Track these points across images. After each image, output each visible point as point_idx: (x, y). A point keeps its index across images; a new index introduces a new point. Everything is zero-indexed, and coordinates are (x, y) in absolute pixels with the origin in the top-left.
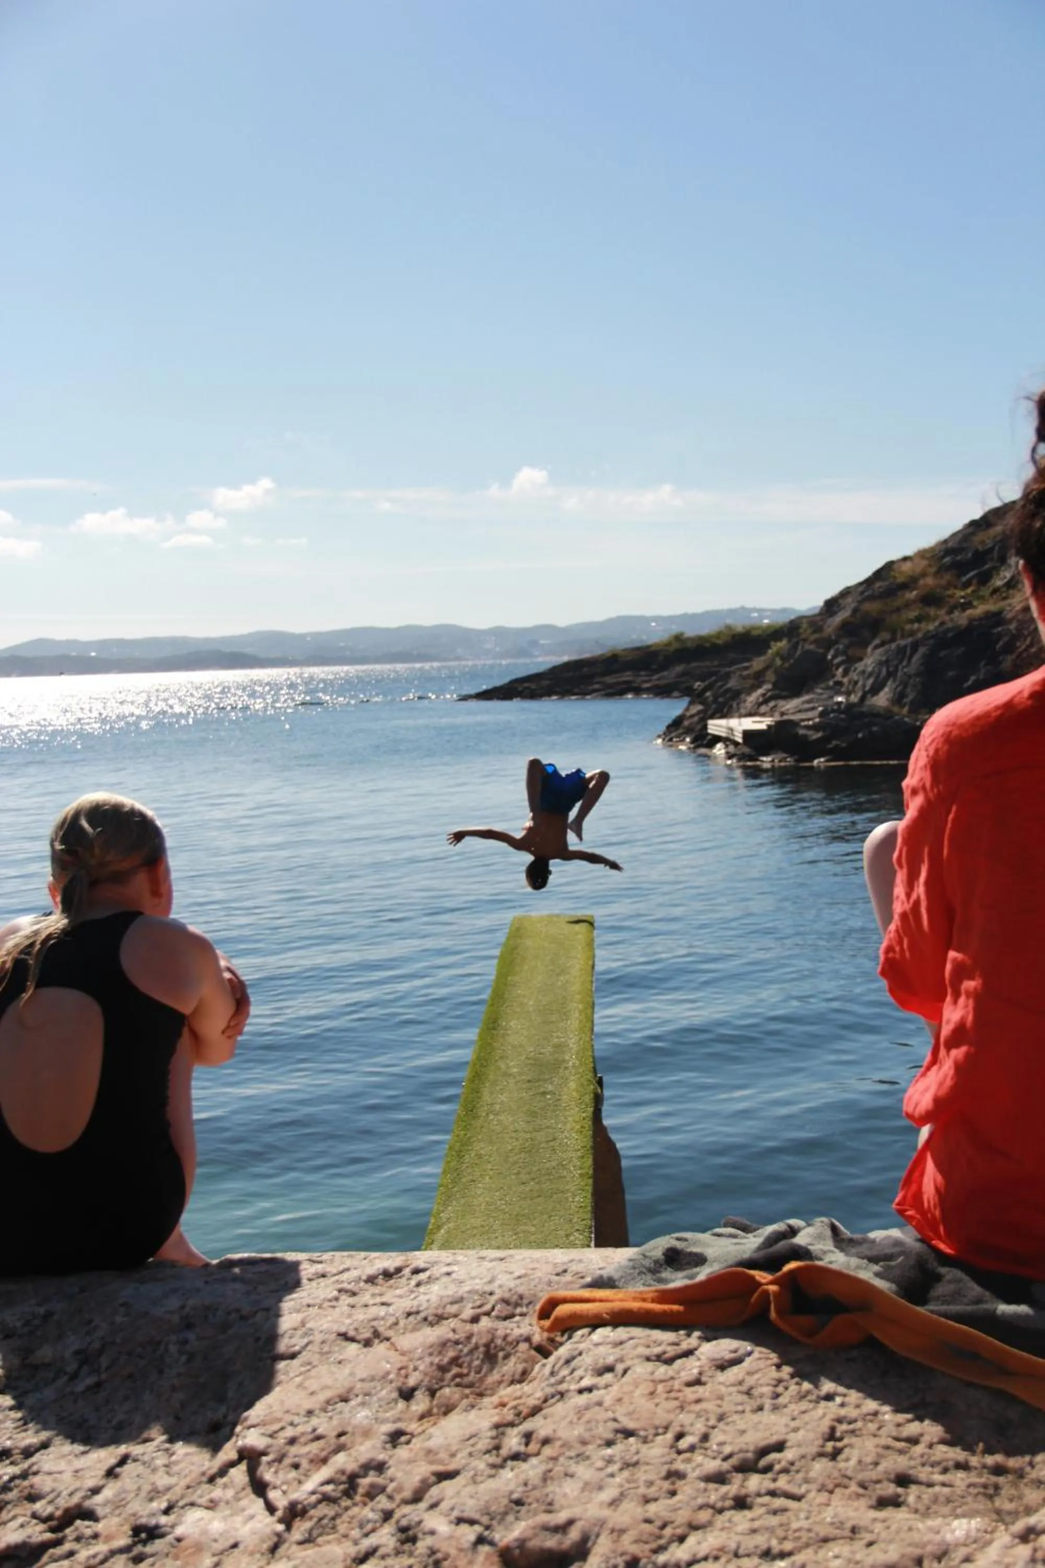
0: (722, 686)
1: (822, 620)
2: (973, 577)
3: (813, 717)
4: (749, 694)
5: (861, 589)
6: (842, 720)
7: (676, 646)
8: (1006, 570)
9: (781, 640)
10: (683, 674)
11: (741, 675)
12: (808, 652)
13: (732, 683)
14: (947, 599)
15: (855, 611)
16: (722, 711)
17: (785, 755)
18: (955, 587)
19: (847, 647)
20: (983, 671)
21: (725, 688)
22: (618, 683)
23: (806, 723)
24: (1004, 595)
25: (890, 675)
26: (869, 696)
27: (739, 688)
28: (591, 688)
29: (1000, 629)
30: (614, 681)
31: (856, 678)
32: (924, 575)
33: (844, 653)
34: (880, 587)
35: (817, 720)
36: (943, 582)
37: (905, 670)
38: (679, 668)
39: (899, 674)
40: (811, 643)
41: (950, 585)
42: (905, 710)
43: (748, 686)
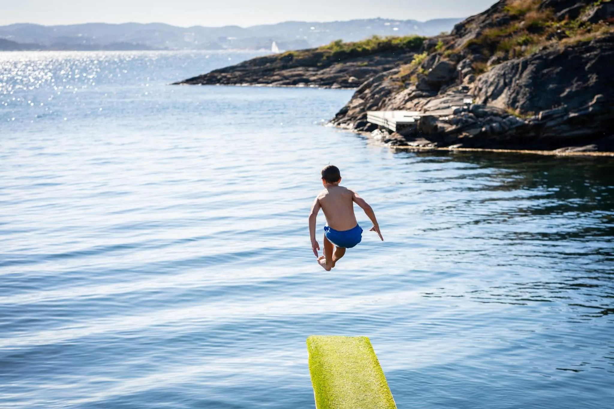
0: (377, 86)
1: (453, 40)
2: (566, 13)
3: (449, 113)
4: (398, 93)
5: (482, 18)
6: (471, 117)
7: (336, 49)
8: (590, 9)
9: (422, 53)
10: (340, 71)
11: (391, 78)
12: (443, 63)
13: (386, 84)
14: (547, 29)
15: (479, 34)
16: (377, 105)
17: (427, 142)
18: (553, 20)
19: (472, 61)
20: (575, 85)
21: (380, 87)
22: (293, 76)
23: (444, 118)
24: (589, 28)
25: (506, 85)
26: (490, 100)
27: (390, 88)
28: (272, 78)
29: (588, 54)
30: (290, 74)
31: (480, 86)
32: (529, 9)
33: (469, 65)
34: (497, 18)
35: (452, 116)
36: (544, 16)
37: (517, 82)
38: (338, 66)
39: (513, 84)
40: (445, 57)
41: (549, 18)
42: (517, 112)
43: (397, 86)
